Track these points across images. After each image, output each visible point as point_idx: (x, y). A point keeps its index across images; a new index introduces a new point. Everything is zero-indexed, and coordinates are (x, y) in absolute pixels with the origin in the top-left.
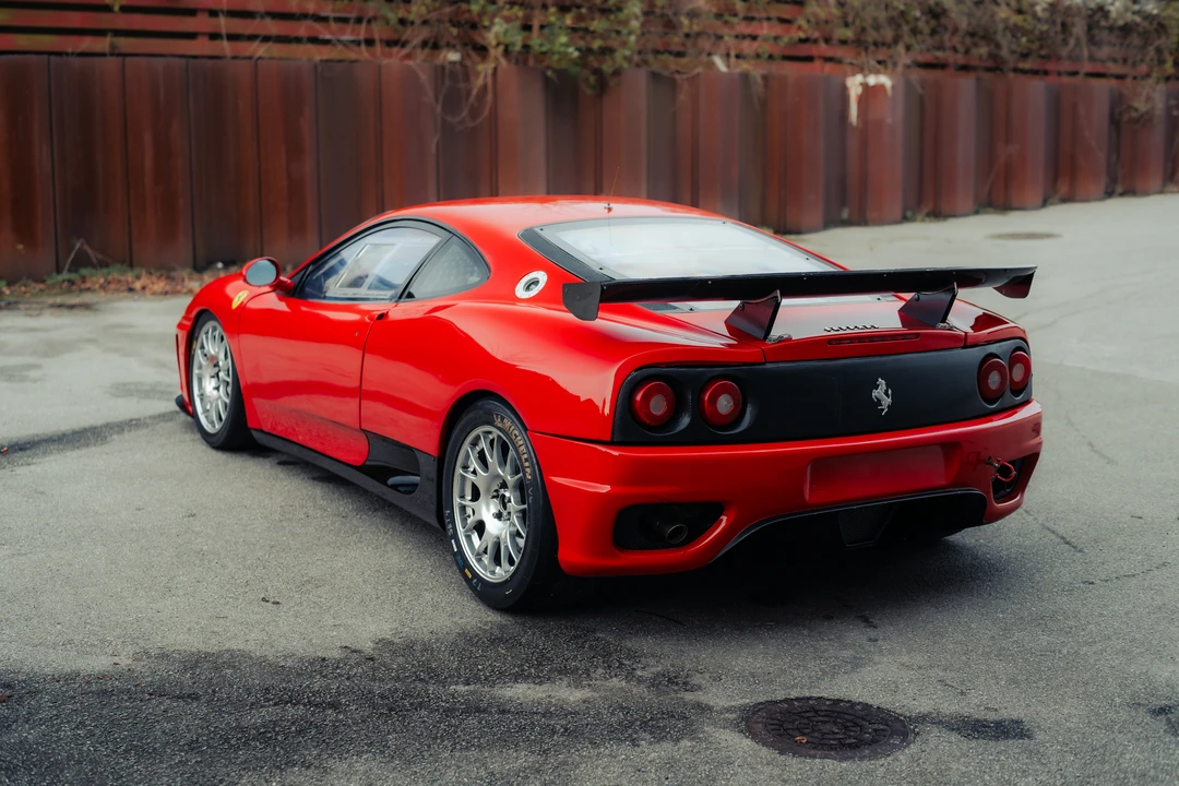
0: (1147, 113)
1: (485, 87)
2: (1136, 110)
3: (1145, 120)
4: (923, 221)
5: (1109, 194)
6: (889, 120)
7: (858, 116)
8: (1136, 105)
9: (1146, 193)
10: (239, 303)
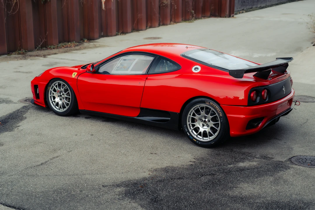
0: (167, 4)
1: (16, 3)
2: (164, 3)
3: (166, 6)
4: (121, 35)
5: (159, 25)
6: (112, 8)
7: (105, 7)
8: (164, 2)
9: (167, 25)
10: (75, 76)
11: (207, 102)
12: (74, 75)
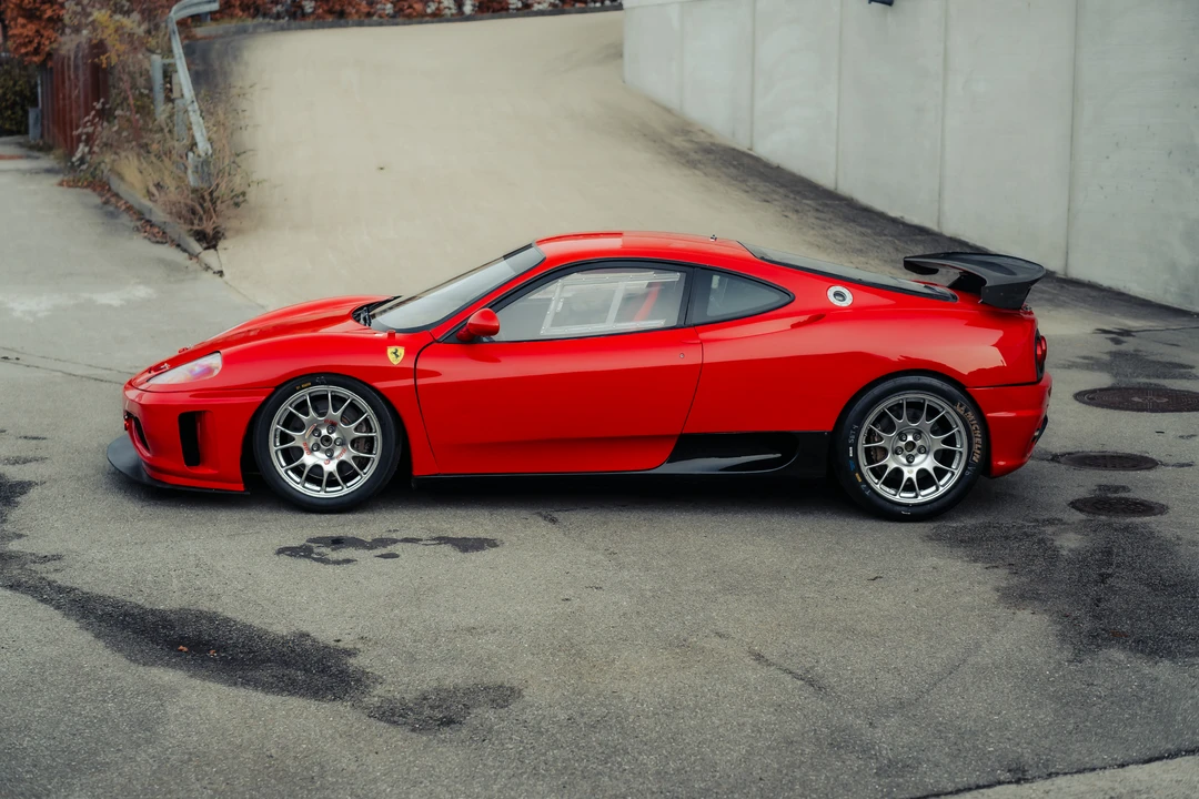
10: (400, 358)
11: (961, 406)
12: (397, 356)
